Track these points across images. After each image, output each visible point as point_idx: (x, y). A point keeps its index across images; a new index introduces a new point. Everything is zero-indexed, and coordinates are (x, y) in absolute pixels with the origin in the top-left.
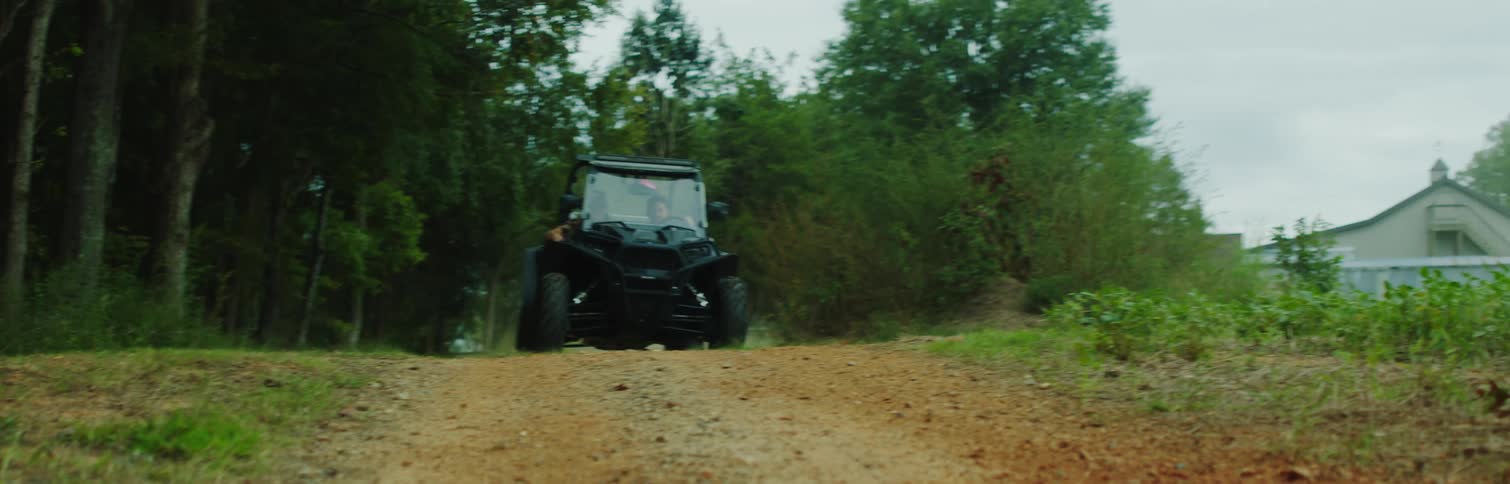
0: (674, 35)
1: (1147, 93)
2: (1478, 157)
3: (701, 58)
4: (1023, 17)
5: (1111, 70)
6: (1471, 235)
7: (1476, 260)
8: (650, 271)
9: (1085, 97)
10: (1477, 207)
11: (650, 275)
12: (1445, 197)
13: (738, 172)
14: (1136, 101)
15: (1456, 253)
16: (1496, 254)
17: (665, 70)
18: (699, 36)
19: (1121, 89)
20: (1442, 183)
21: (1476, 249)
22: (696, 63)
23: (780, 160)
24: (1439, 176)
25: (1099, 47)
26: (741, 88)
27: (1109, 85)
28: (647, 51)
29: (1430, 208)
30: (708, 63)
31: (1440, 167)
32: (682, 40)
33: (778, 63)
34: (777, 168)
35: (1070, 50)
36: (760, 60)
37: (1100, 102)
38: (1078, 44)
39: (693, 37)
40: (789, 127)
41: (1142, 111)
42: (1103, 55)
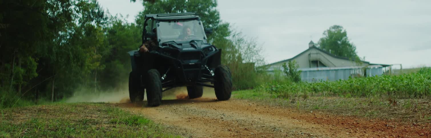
0: (97, 11)
1: (228, 24)
2: (322, 40)
3: (104, 17)
4: (194, 4)
5: (218, 18)
6: (322, 62)
7: (324, 68)
8: (192, 61)
9: (211, 26)
10: (322, 53)
11: (192, 62)
12: (314, 51)
13: (114, 49)
14: (226, 26)
15: (317, 66)
16: (329, 67)
17: (94, 21)
18: (104, 11)
19: (220, 24)
20: (312, 47)
21: (323, 65)
22: (103, 19)
23: (126, 45)
24: (311, 45)
25: (215, 12)
26: (114, 25)
27: (218, 22)
28: (90, 15)
29: (309, 55)
30: (106, 19)
31: (311, 43)
32: (99, 12)
33: (124, 18)
34: (125, 47)
35: (206, 13)
36: (119, 17)
37: (215, 27)
38: (209, 11)
39: (102, 11)
40: (127, 35)
41: (227, 29)
42: (216, 14)
